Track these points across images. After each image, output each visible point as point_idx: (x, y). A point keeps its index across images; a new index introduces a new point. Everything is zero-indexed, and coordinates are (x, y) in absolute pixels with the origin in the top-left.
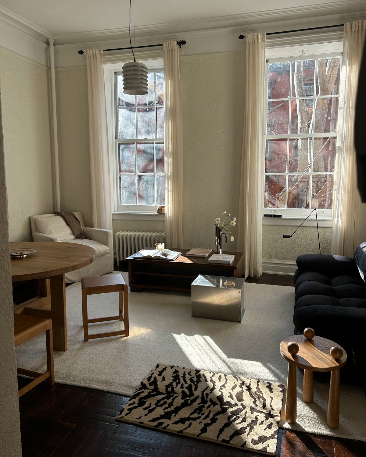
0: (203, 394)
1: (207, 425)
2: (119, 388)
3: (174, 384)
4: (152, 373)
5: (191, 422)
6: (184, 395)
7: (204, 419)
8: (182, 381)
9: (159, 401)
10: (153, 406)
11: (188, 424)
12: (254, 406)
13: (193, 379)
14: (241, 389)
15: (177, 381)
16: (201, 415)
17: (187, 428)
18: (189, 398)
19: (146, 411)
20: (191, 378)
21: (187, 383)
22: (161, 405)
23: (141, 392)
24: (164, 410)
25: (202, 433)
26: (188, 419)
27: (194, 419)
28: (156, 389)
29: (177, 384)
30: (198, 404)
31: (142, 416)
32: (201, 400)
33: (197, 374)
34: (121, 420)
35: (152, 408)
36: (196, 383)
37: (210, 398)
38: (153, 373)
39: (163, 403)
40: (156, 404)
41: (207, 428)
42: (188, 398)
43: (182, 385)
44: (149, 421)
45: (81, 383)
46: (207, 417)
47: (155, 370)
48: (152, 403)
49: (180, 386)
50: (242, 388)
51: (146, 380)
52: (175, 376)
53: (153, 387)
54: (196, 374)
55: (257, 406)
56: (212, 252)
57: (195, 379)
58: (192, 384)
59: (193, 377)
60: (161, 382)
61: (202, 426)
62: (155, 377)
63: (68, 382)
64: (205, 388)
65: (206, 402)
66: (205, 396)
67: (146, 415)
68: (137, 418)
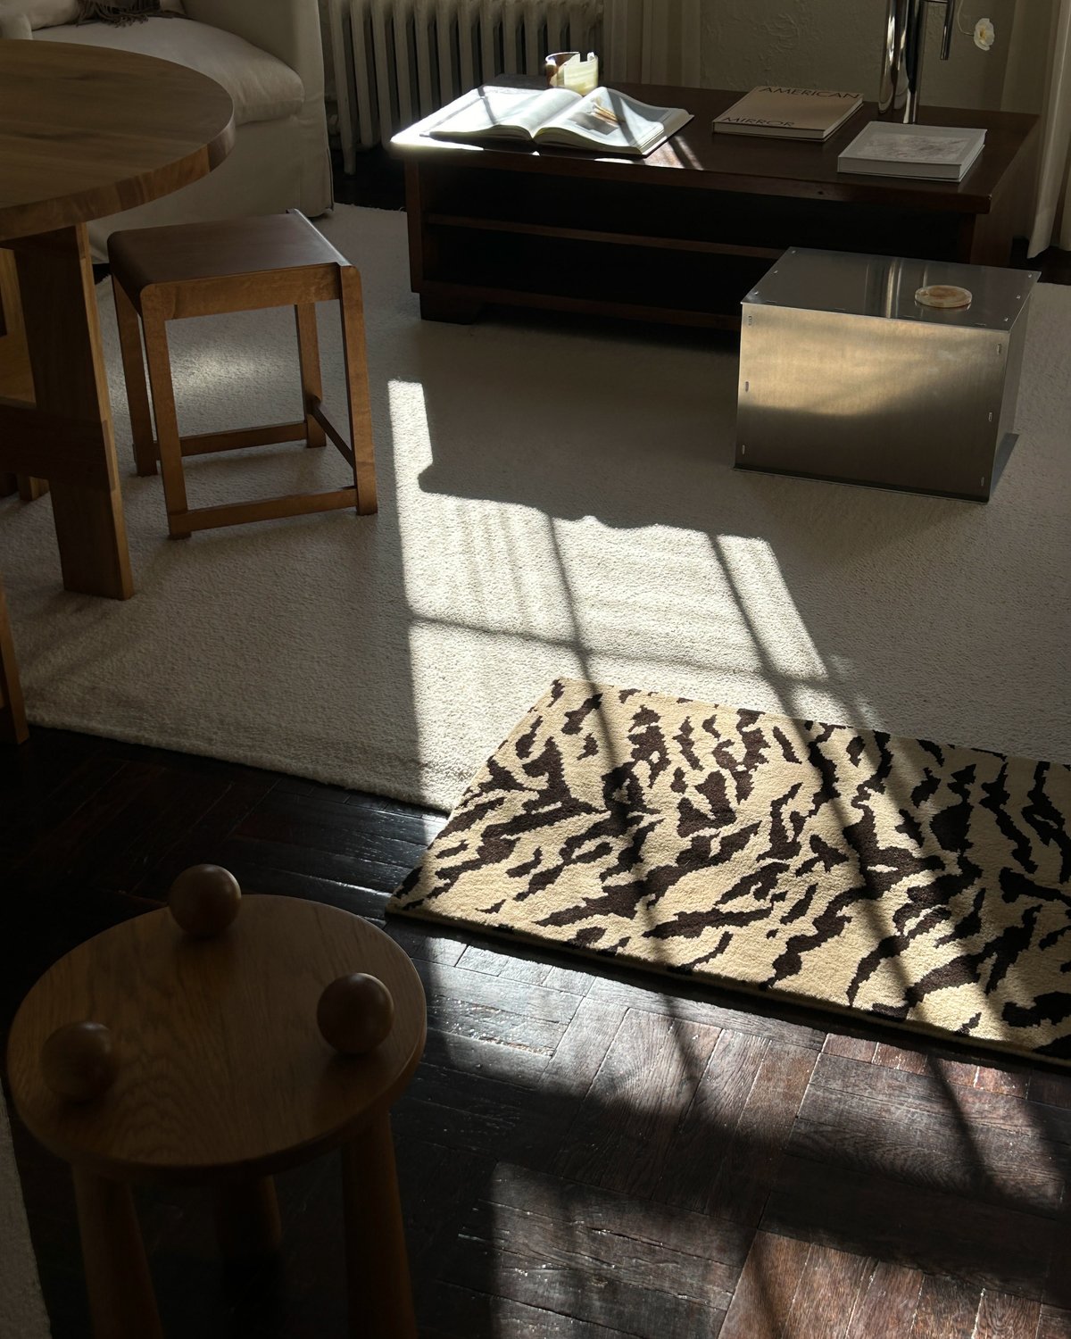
0: (776, 814)
1: (799, 944)
2: (387, 774)
3: (642, 770)
4: (533, 721)
5: (726, 933)
6: (690, 816)
7: (784, 921)
8: (677, 759)
9: (574, 842)
10: (551, 860)
11: (718, 939)
12: (1017, 868)
13: (730, 750)
14: (957, 799)
15: (655, 757)
16: (772, 901)
17: (713, 955)
18: (713, 831)
19: (523, 883)
20: (721, 746)
21: (701, 768)
22: (588, 858)
23: (492, 805)
24: (603, 877)
25: (779, 977)
26: (715, 918)
27: (741, 919)
28: (557, 789)
29: (656, 770)
30: (758, 860)
31: (504, 901)
32: (771, 840)
33: (745, 729)
34: (411, 913)
35: (544, 869)
36: (741, 768)
37: (812, 833)
38: (538, 723)
39: (593, 849)
40: (566, 853)
41: (800, 957)
42: (707, 832)
43: (679, 774)
44: (537, 923)
45: (210, 744)
46: (800, 909)
47: (550, 706)
48: (544, 849)
49: (666, 777)
50: (966, 794)
51: (511, 749)
52: (642, 734)
53: (542, 782)
54: (739, 727)
55: (1031, 868)
56: (860, 110)
57: (738, 751)
58: (726, 773)
59: (729, 743)
60: (579, 758)
61: (779, 947)
62: (552, 738)
63: (154, 738)
64: (786, 791)
65: (794, 849)
66: (787, 824)
67: (521, 897)
68: (482, 911)
